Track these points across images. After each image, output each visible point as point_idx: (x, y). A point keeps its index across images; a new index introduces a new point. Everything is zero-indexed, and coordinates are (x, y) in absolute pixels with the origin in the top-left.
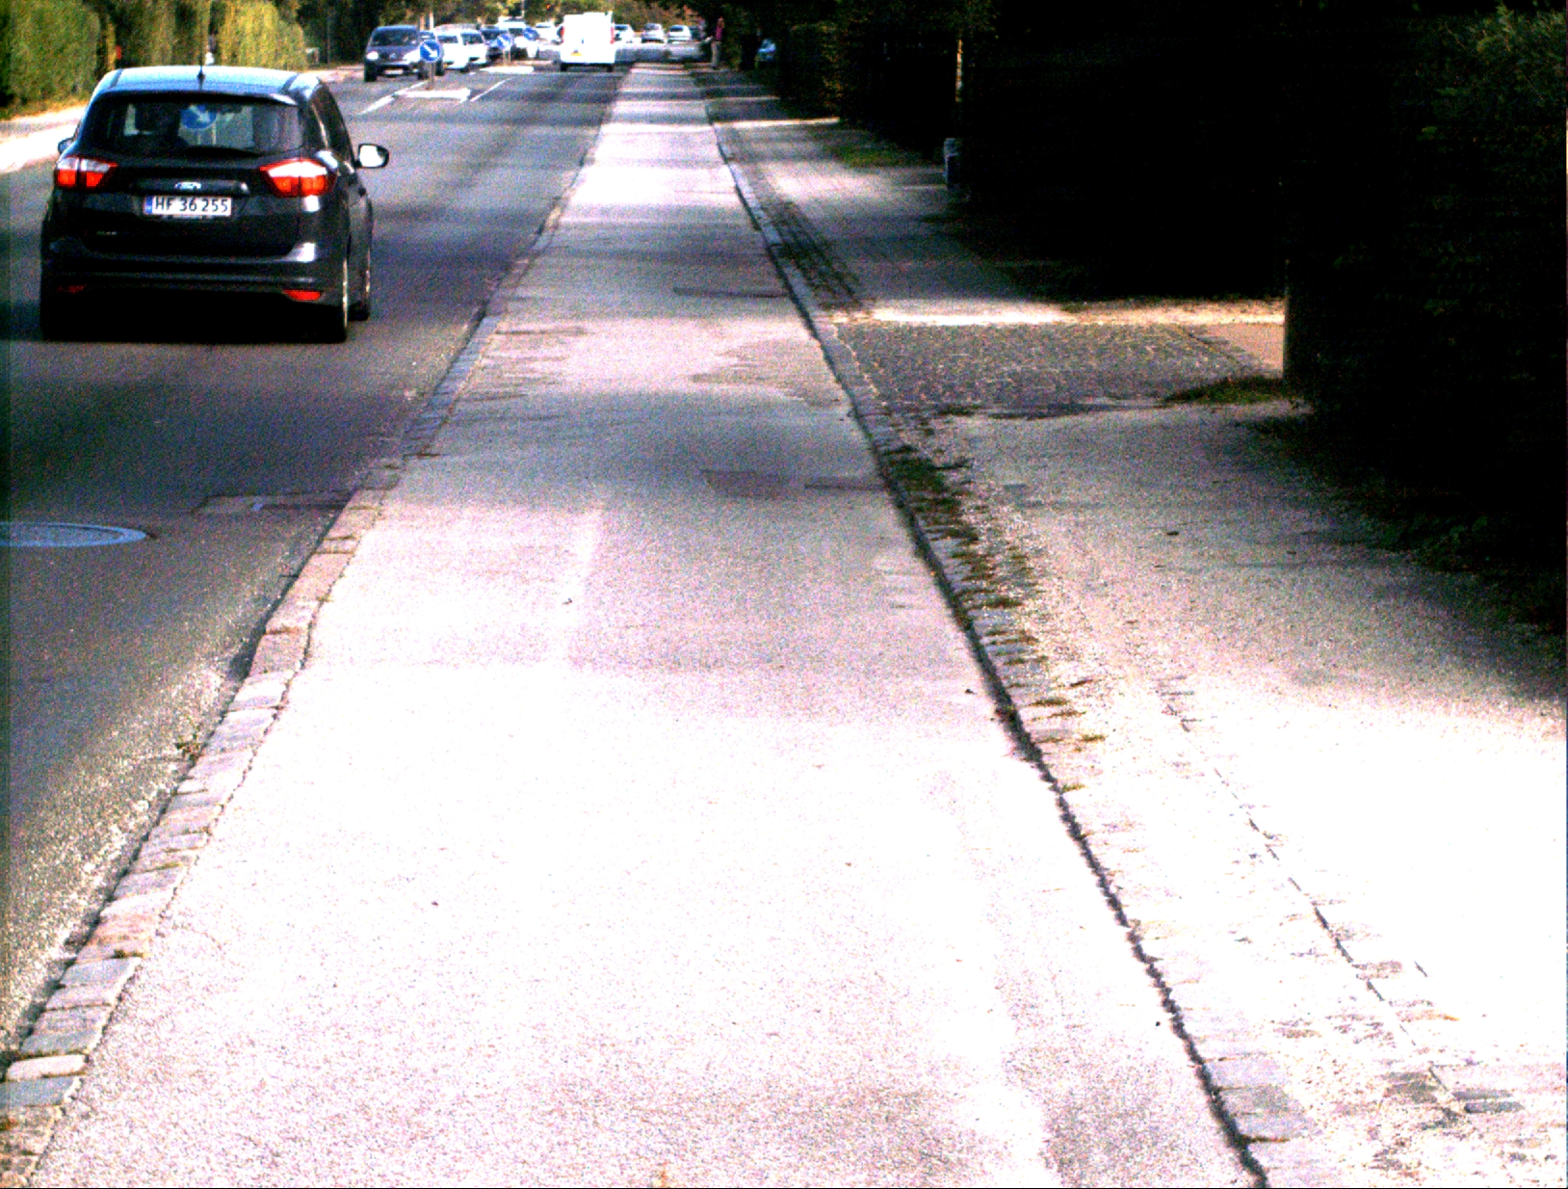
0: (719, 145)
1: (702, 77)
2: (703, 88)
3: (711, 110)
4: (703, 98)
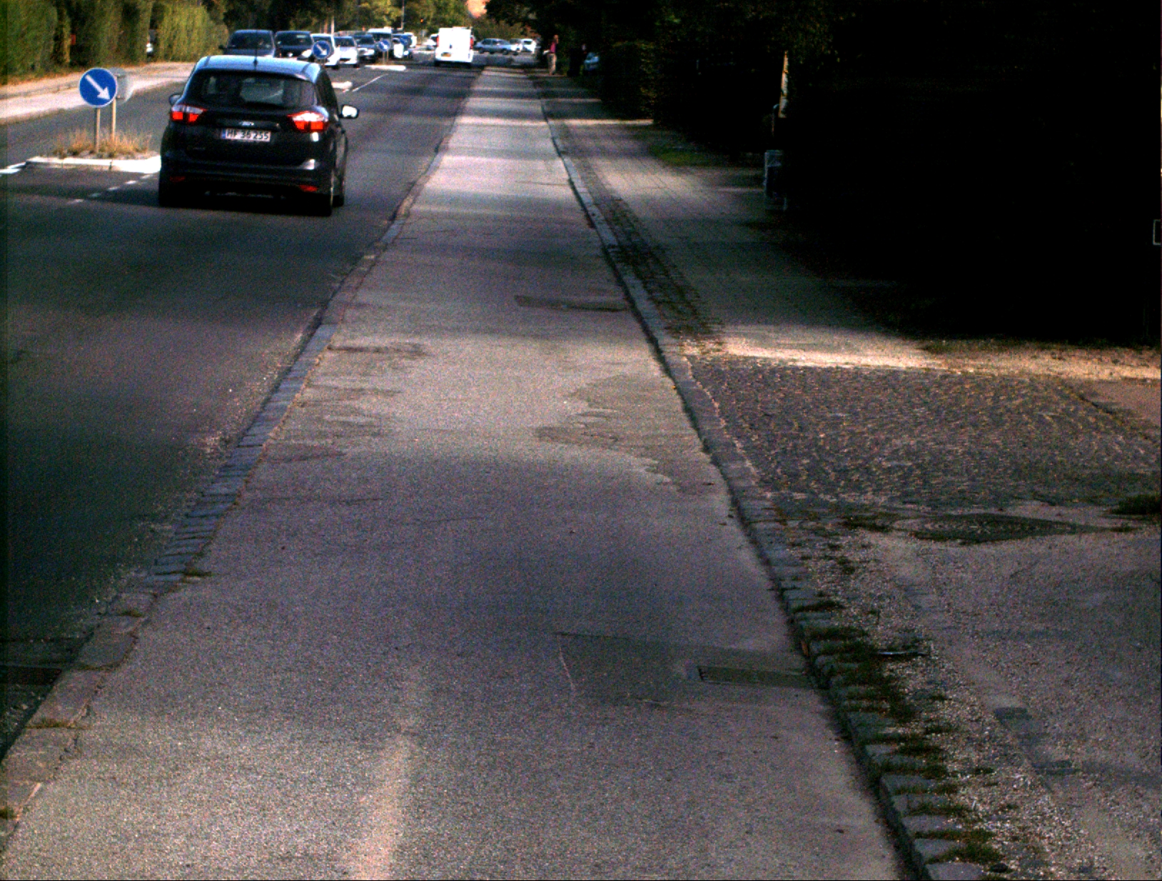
0: (553, 139)
1: (539, 80)
2: (539, 90)
3: (546, 109)
4: (539, 98)
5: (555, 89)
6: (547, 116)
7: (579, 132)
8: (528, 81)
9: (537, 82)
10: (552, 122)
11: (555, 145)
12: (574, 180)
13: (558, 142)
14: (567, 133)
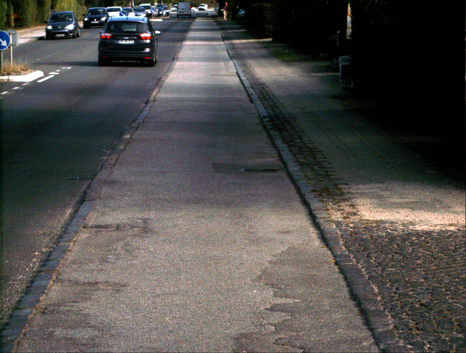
0: (227, 51)
1: (219, 22)
2: (220, 27)
3: (223, 35)
4: (220, 31)
5: (227, 26)
6: (224, 39)
7: (239, 46)
8: (215, 23)
9: (219, 23)
10: (226, 42)
11: (228, 53)
12: (239, 73)
13: (230, 52)
14: (233, 47)
